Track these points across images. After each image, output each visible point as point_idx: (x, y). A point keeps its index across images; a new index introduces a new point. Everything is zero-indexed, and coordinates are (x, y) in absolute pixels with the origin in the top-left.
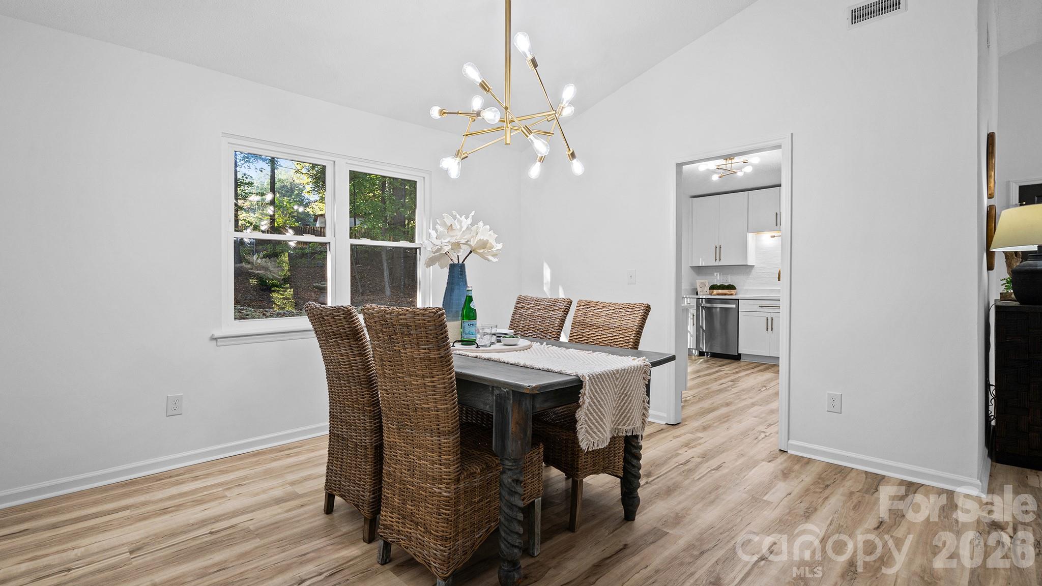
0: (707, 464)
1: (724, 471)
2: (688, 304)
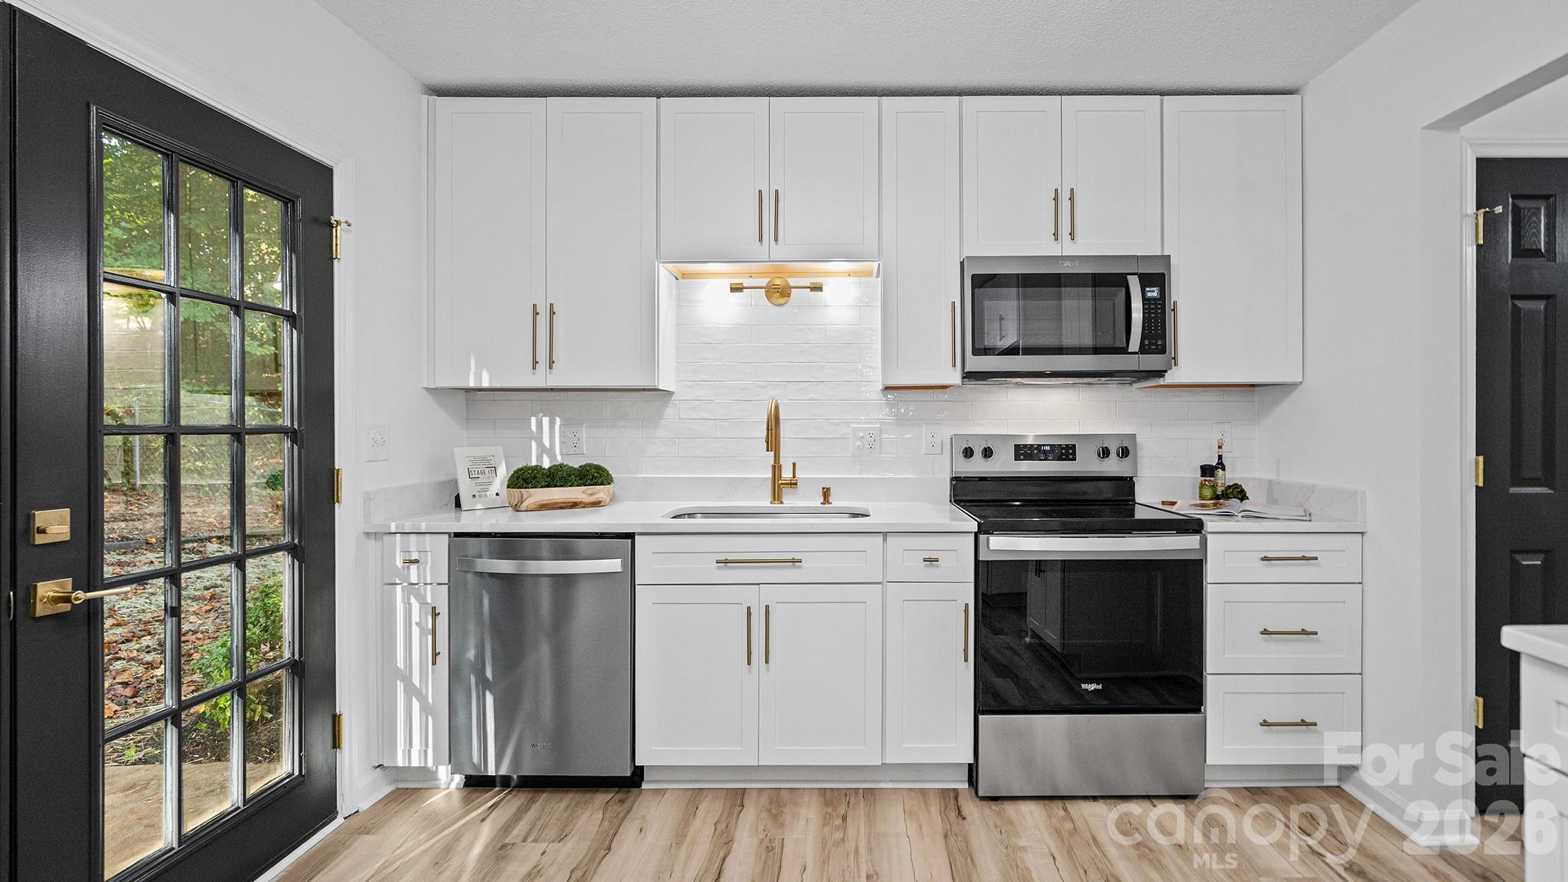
2: (411, 562)
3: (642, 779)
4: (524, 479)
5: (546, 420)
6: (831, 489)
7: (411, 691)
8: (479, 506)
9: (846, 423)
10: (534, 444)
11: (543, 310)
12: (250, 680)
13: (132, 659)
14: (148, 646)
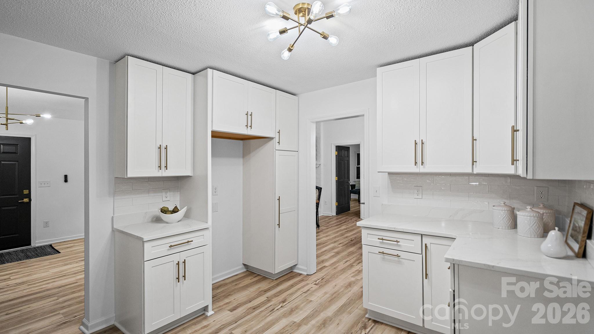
0: (351, 263)
1: (345, 261)
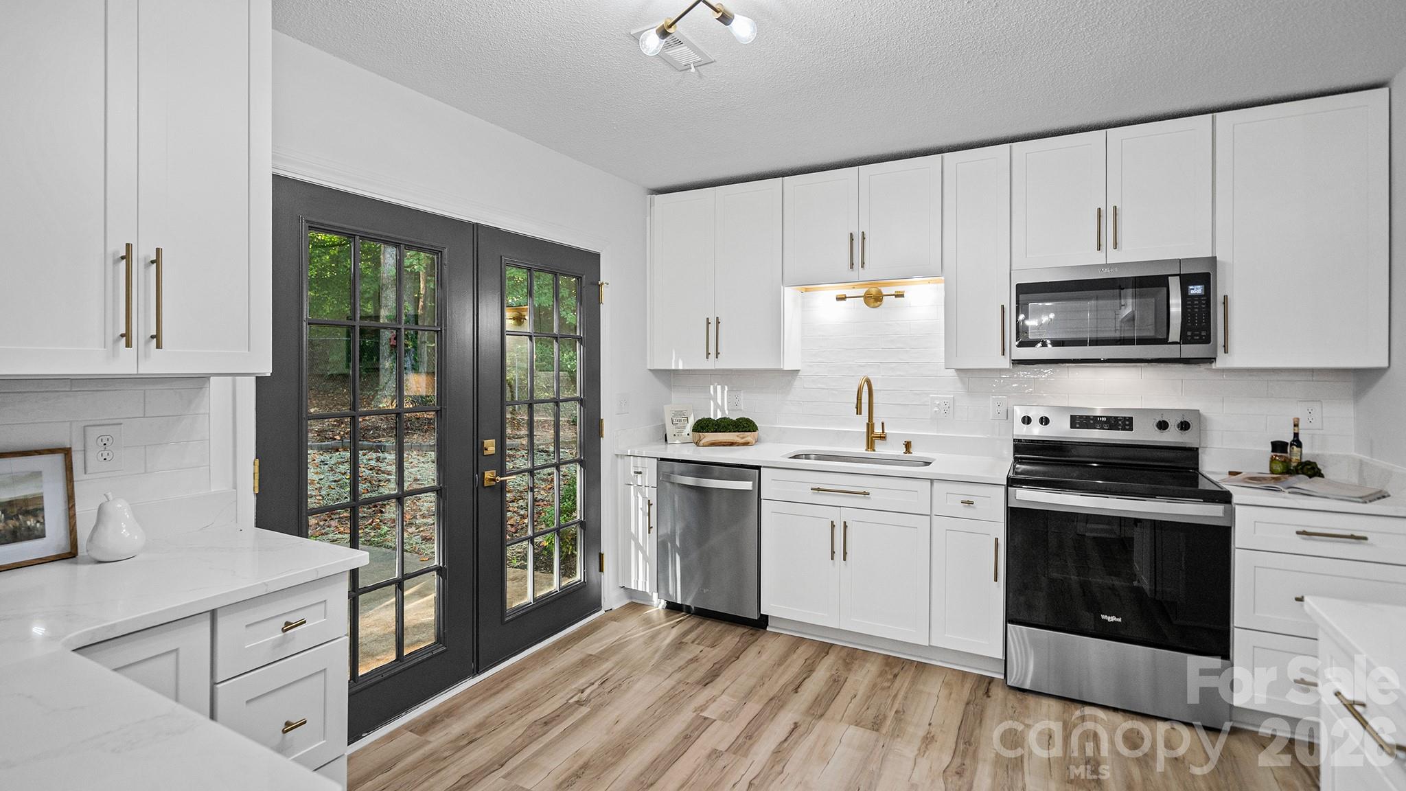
2: (638, 473)
3: (767, 625)
4: (703, 426)
5: (719, 387)
6: (912, 443)
7: (638, 547)
8: (677, 442)
9: (925, 393)
10: (712, 402)
11: (713, 321)
12: (562, 528)
13: (515, 512)
14: (522, 506)
